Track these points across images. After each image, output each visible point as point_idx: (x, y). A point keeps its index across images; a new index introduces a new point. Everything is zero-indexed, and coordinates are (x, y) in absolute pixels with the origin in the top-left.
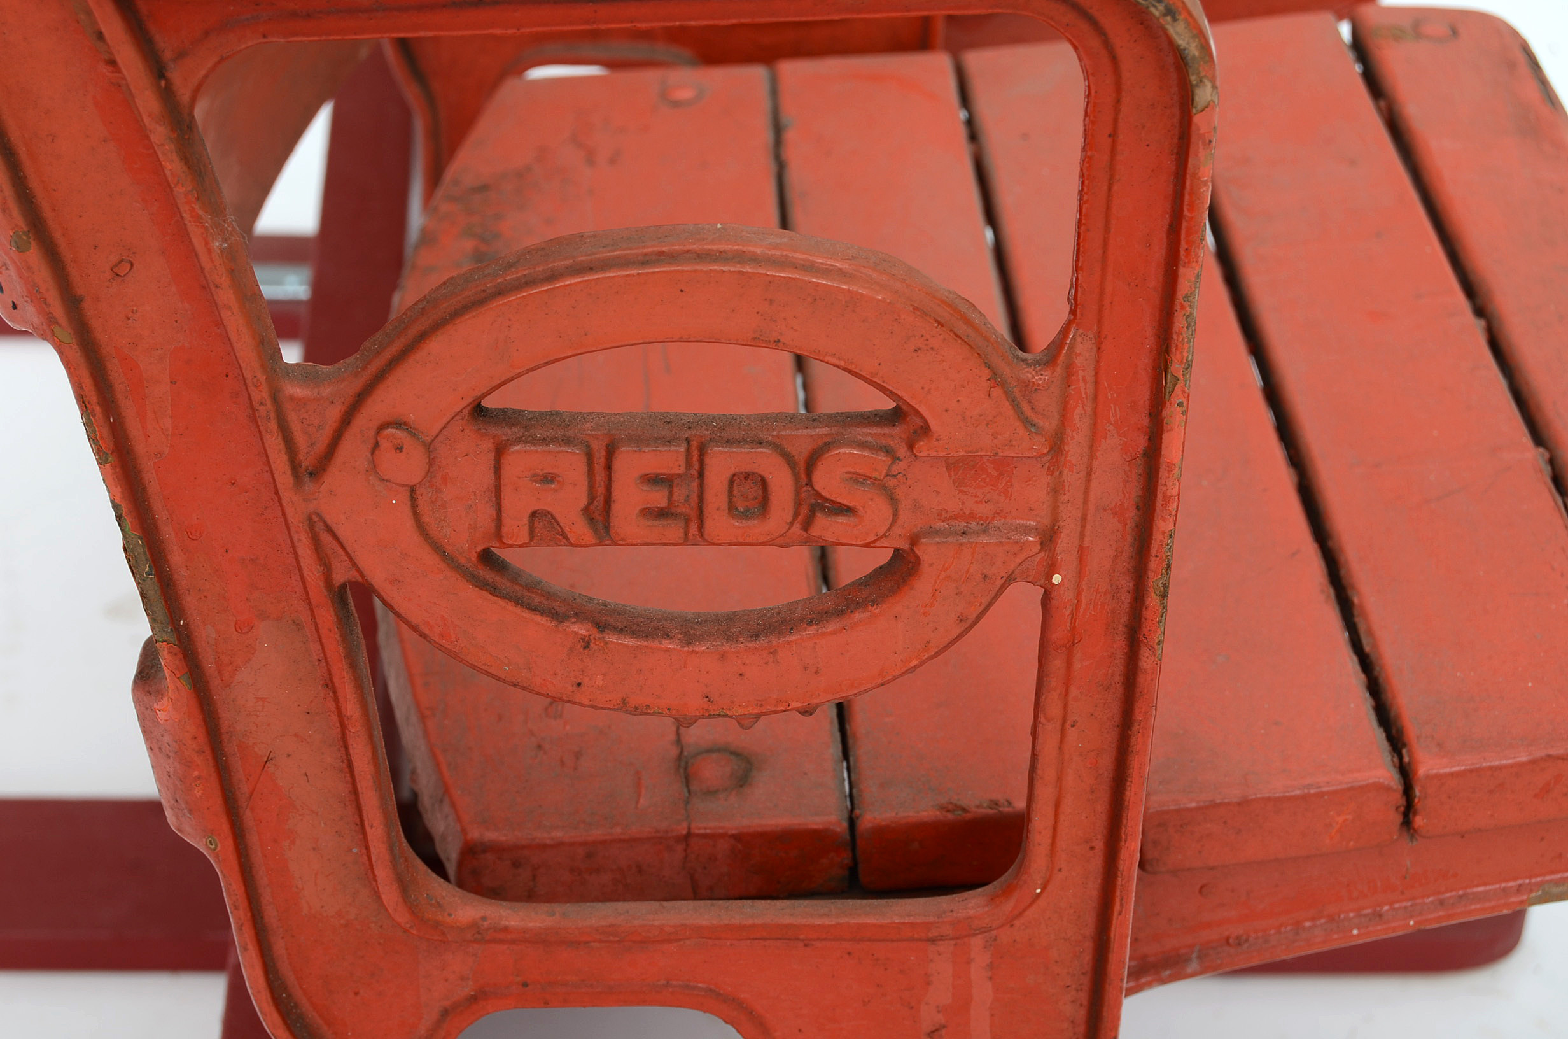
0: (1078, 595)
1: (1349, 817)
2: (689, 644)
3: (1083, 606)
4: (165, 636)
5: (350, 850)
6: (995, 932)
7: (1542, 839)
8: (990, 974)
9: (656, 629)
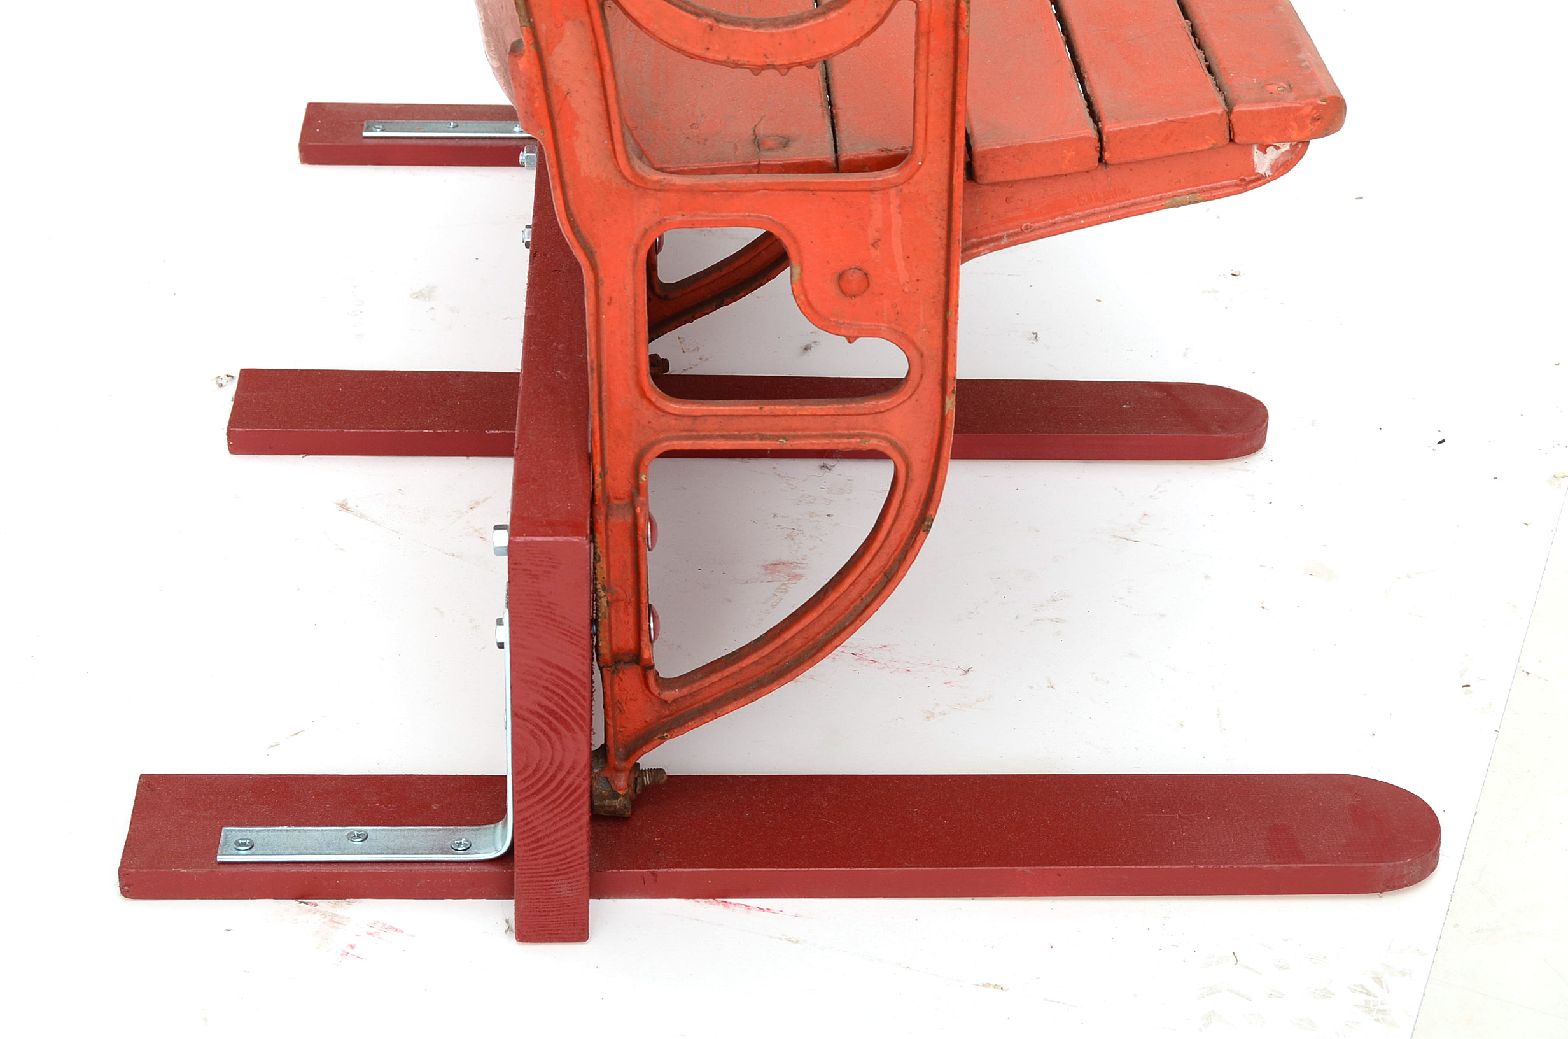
0: (931, 6)
1: (1073, 153)
2: (757, 28)
3: (933, 11)
4: (525, 24)
5: (603, 142)
6: (900, 187)
7: (1170, 171)
8: (899, 210)
9: (742, 22)
